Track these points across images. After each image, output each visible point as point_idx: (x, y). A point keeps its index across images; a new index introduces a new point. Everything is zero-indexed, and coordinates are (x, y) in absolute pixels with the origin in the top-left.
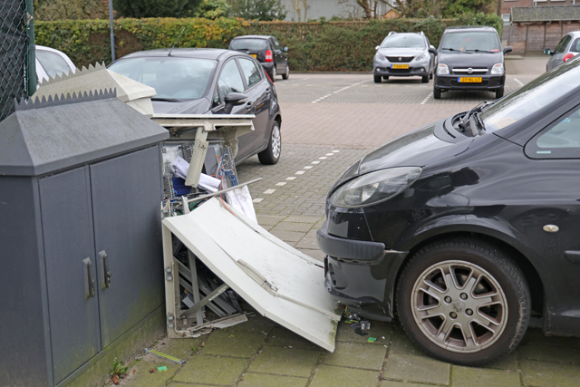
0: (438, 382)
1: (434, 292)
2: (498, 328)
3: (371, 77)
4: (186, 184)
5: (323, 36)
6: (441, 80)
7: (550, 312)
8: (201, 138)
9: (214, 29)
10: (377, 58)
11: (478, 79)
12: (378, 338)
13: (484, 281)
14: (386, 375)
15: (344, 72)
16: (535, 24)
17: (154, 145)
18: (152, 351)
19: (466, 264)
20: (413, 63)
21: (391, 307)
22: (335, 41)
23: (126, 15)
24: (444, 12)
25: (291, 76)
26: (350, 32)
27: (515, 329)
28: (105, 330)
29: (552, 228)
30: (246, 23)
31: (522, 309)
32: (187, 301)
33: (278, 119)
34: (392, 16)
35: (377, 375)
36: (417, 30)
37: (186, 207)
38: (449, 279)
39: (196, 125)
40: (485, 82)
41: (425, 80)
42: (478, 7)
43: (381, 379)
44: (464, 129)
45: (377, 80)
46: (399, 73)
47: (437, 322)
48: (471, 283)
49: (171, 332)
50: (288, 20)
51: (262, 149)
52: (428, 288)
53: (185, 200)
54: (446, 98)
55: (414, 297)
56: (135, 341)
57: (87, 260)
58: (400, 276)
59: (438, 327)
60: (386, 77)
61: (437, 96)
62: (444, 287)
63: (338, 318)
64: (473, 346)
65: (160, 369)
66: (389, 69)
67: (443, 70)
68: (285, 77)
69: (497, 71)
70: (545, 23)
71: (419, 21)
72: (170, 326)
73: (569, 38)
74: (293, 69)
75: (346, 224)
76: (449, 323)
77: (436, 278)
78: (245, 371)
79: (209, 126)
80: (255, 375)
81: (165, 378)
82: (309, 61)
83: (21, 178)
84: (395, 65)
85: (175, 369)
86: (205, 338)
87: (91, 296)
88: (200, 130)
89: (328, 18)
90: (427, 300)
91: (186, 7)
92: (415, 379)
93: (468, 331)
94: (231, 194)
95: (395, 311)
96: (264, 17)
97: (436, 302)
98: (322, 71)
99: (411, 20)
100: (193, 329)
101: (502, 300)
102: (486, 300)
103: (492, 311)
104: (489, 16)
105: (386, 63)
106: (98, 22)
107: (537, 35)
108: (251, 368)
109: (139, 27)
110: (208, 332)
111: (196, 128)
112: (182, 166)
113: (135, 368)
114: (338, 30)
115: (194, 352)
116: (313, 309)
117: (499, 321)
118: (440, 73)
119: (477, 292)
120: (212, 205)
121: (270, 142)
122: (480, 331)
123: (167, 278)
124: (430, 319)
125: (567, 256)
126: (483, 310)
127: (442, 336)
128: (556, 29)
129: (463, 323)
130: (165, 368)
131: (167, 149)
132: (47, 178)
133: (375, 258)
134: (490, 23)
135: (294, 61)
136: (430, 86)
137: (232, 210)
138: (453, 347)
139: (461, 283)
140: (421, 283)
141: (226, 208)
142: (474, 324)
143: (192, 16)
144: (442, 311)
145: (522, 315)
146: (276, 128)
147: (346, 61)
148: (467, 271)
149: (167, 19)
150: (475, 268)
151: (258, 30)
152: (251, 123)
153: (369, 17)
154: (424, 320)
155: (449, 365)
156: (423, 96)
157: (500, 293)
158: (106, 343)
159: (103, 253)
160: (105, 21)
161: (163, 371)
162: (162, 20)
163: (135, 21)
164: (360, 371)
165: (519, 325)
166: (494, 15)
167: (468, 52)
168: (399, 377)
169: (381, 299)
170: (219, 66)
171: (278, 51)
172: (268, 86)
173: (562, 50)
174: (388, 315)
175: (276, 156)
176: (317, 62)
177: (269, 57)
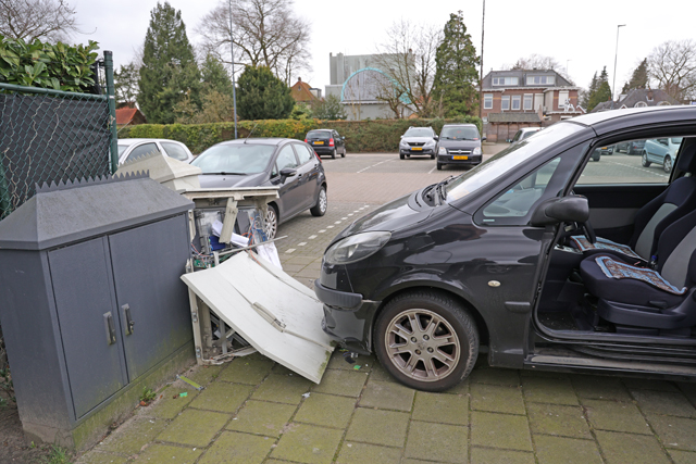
0: (402, 409)
1: (403, 333)
2: (452, 362)
3: (398, 155)
4: (220, 241)
5: (369, 129)
6: (441, 158)
7: (493, 350)
8: (232, 206)
9: (299, 126)
10: (402, 143)
11: (465, 157)
12: (363, 366)
13: (442, 325)
14: (361, 403)
15: (382, 152)
16: (502, 123)
17: (181, 214)
18: (182, 377)
19: (428, 312)
20: (425, 147)
21: (369, 345)
22: (377, 132)
23: (246, 118)
24: (446, 115)
25: (347, 155)
26: (387, 127)
27: (465, 365)
28: (132, 367)
29: (496, 283)
30: (319, 122)
31: (471, 348)
32: (217, 333)
33: (324, 185)
34: (414, 117)
35: (353, 402)
36: (428, 126)
37: (217, 260)
38: (415, 323)
39: (226, 195)
40: (469, 159)
41: (433, 158)
42: (467, 113)
43: (357, 406)
44: (430, 200)
45: (402, 157)
46: (416, 153)
47: (406, 356)
48: (432, 327)
49: (200, 360)
50: (348, 119)
51: (312, 206)
52: (398, 330)
53: (216, 254)
54: (445, 170)
55: (388, 337)
56: (166, 370)
57: (108, 314)
58: (377, 319)
59: (406, 361)
60: (408, 156)
61: (439, 168)
62: (410, 329)
63: (333, 349)
64: (434, 376)
65: (182, 395)
66: (409, 150)
67: (443, 151)
68: (343, 156)
69: (477, 152)
70: (508, 123)
71: (430, 120)
72: (198, 356)
73: (521, 132)
74: (349, 150)
75: (335, 275)
76: (415, 358)
77: (405, 322)
78: (248, 398)
79: (238, 197)
80: (255, 402)
81: (183, 404)
82: (360, 145)
83: (31, 252)
84: (413, 148)
85: (194, 395)
86: (224, 366)
87: (112, 343)
88: (230, 200)
89: (373, 118)
90: (398, 339)
91: (283, 113)
92: (385, 406)
93: (429, 365)
94: (261, 248)
95: (373, 348)
96: (333, 118)
97: (405, 341)
98: (368, 152)
99: (425, 120)
100: (218, 357)
101: (456, 342)
102: (443, 341)
103: (448, 349)
104: (474, 118)
105: (407, 146)
106: (228, 124)
107: (504, 130)
108: (254, 396)
109: (252, 126)
110: (230, 360)
111: (227, 198)
112: (217, 228)
113: (163, 393)
114: (378, 126)
115: (214, 378)
116: (312, 342)
117: (453, 358)
118: (440, 153)
119: (437, 334)
120: (241, 258)
121: (318, 201)
122: (438, 364)
123: (194, 320)
124: (401, 354)
125: (506, 306)
126: (441, 348)
127: (409, 368)
128: (515, 127)
129: (426, 358)
130: (185, 394)
131: (207, 214)
132: (59, 250)
133: (355, 306)
134: (474, 122)
135: (350, 145)
136: (435, 162)
137: (259, 260)
138: (417, 376)
139: (424, 326)
140: (393, 326)
141: (254, 259)
142: (434, 359)
143: (286, 118)
144: (410, 348)
145: (471, 353)
146: (323, 191)
147: (384, 145)
148: (429, 317)
149: (270, 121)
150: (434, 315)
151: (327, 126)
152: (277, 193)
153: (398, 117)
154: (395, 355)
155: (414, 391)
156: (430, 168)
157: (454, 335)
158: (133, 377)
159: (126, 306)
160: (232, 123)
161: (184, 397)
162: (267, 121)
163: (250, 122)
164: (342, 398)
165: (469, 361)
166: (476, 117)
167: (458, 139)
168: (372, 405)
169: (360, 339)
170: (277, 150)
171: (338, 139)
172: (317, 162)
173: (517, 140)
174: (367, 350)
175: (323, 211)
176: (365, 146)
177: (332, 143)
